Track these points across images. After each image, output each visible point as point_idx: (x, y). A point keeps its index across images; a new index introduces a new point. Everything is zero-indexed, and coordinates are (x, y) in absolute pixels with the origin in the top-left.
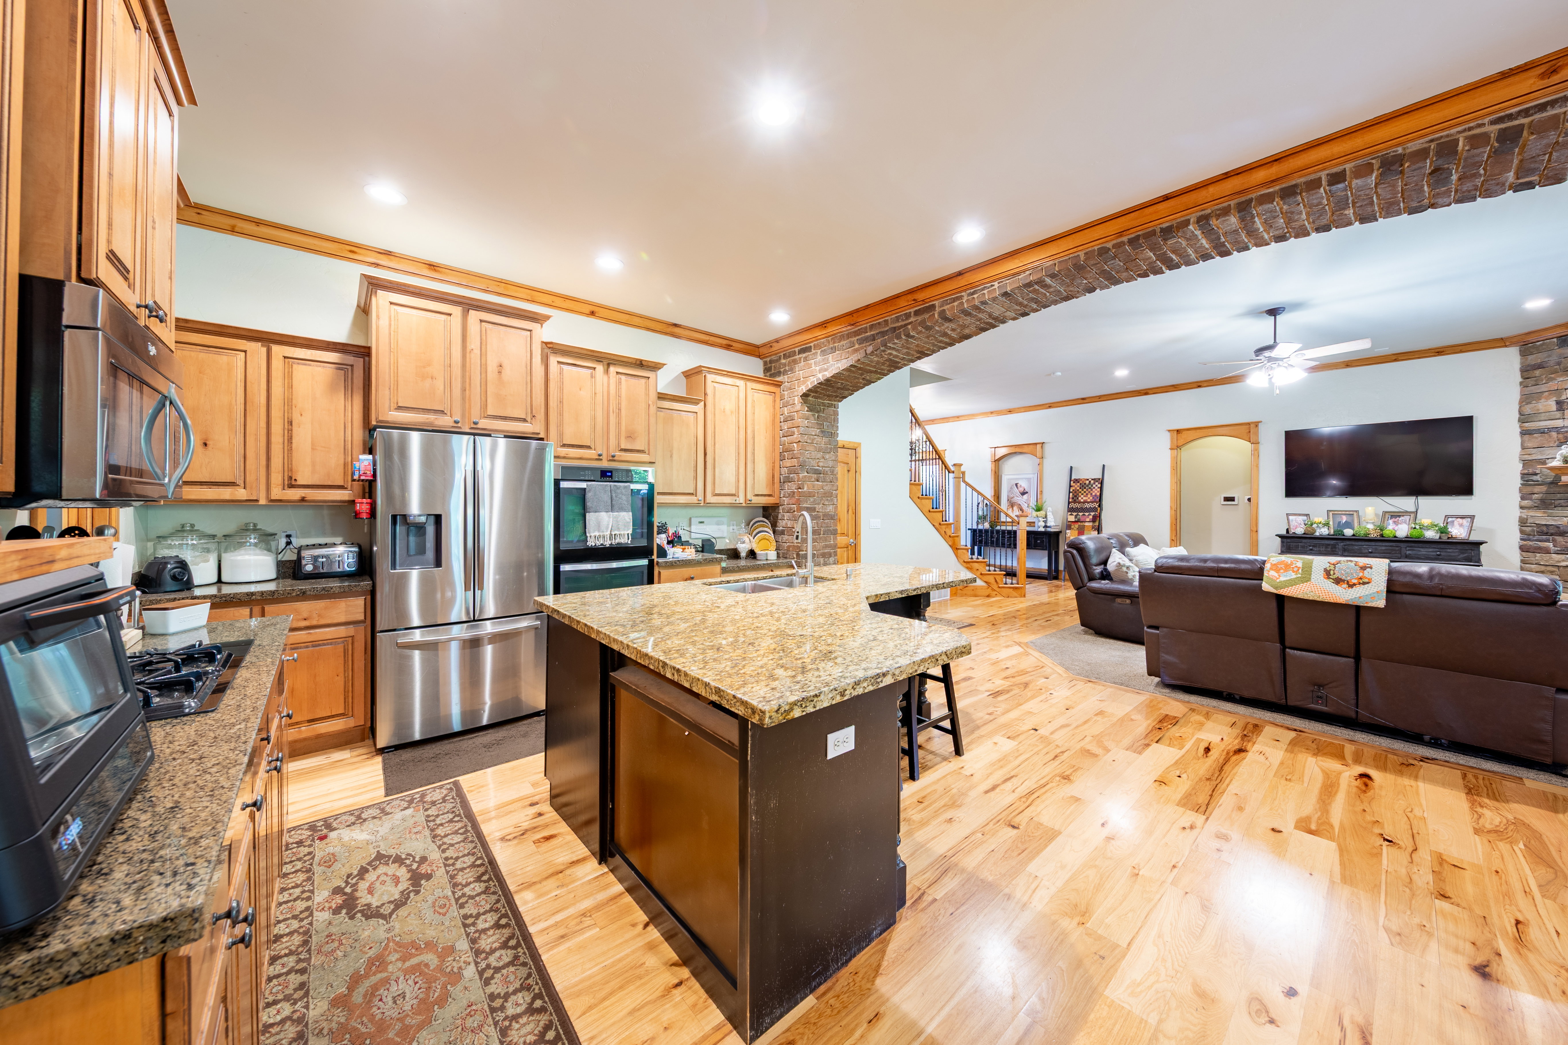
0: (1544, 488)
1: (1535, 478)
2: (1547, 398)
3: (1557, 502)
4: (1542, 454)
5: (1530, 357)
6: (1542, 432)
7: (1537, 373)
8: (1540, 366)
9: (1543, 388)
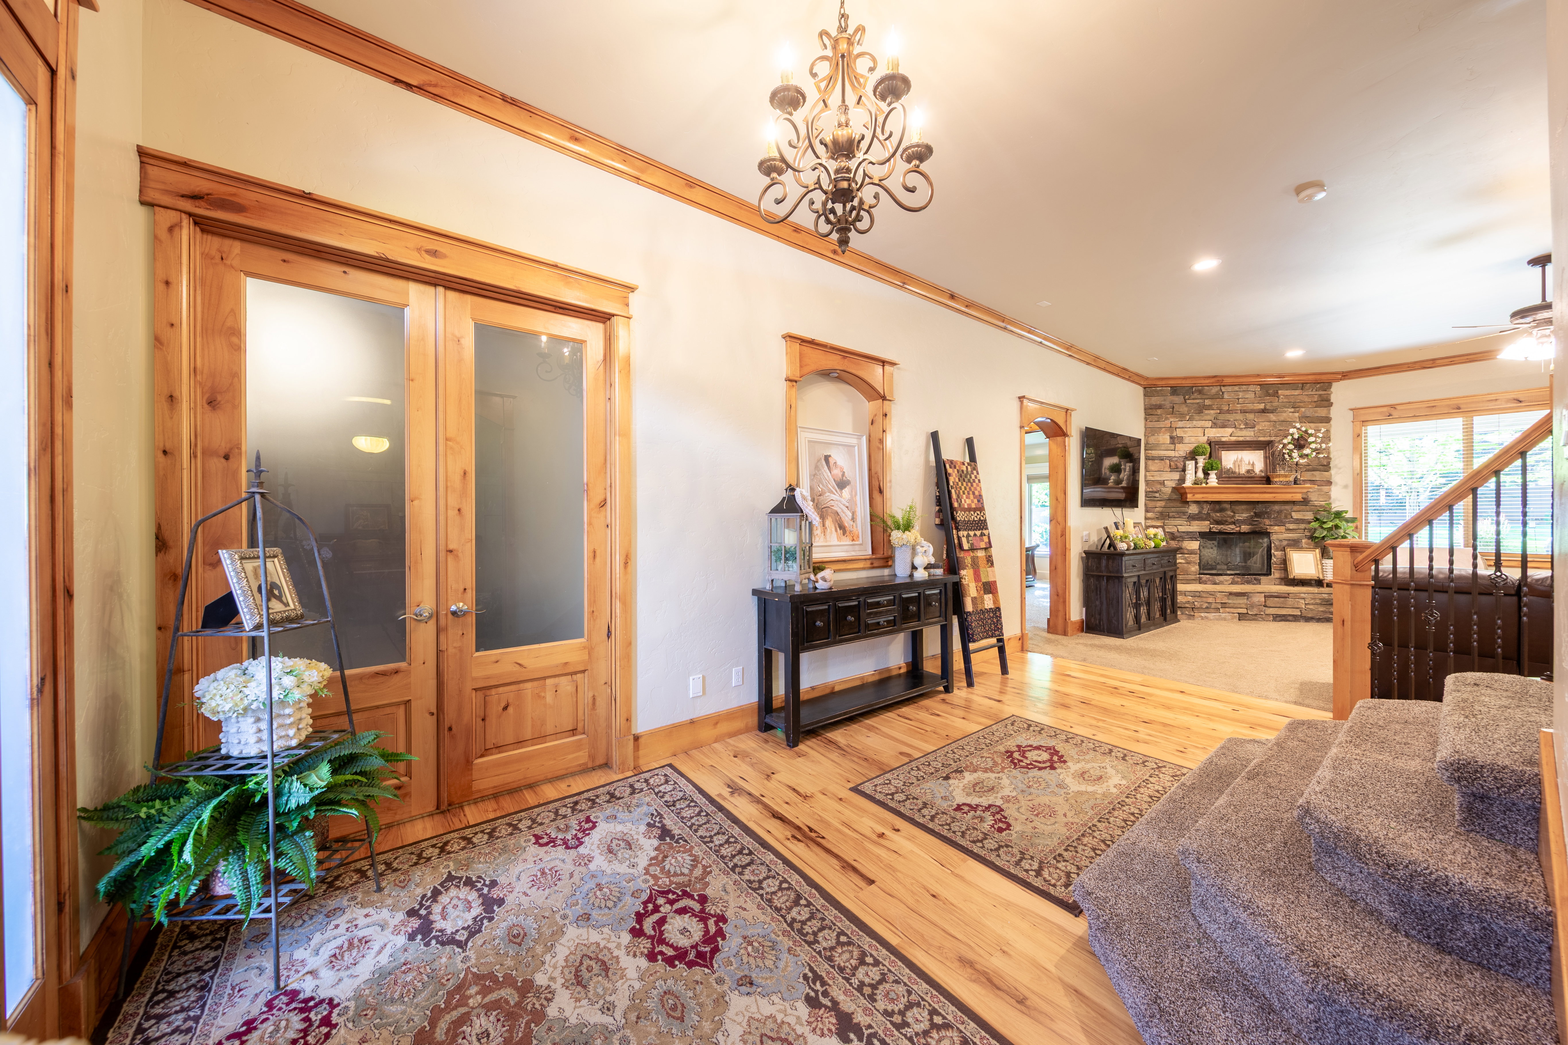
0: (1163, 504)
1: (1157, 495)
2: (1164, 433)
3: (1171, 514)
4: (1160, 476)
5: (1153, 399)
6: (1161, 459)
7: (1159, 411)
8: (1160, 407)
9: (1161, 424)
